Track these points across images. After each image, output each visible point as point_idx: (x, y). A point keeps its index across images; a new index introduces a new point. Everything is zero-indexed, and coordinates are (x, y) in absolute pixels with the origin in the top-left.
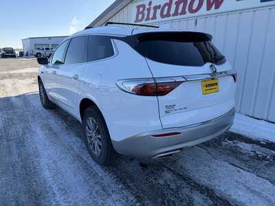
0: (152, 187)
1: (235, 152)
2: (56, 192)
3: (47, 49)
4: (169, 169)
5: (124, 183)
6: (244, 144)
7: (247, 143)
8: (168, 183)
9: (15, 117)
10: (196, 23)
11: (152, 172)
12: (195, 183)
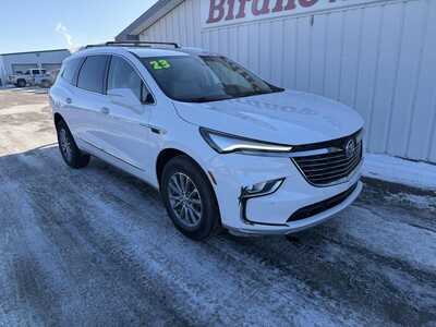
0: (322, 267)
1: (410, 209)
2: (186, 290)
3: (36, 72)
4: (332, 241)
5: (279, 267)
6: (414, 196)
7: (418, 195)
8: (342, 259)
9: (46, 186)
10: (312, 22)
11: (311, 248)
12: (378, 256)
